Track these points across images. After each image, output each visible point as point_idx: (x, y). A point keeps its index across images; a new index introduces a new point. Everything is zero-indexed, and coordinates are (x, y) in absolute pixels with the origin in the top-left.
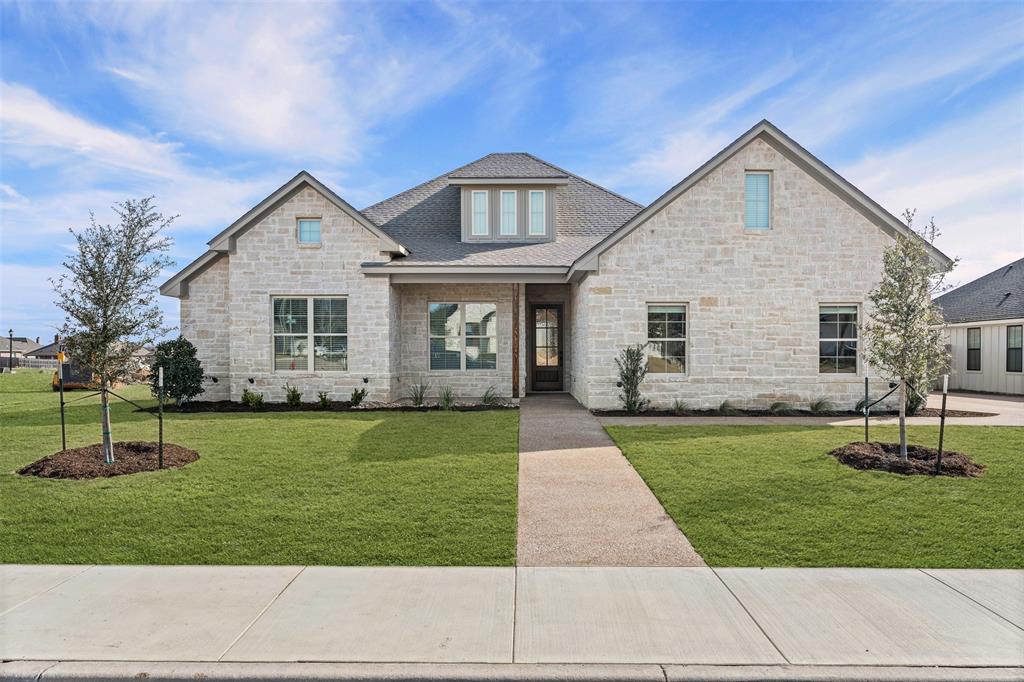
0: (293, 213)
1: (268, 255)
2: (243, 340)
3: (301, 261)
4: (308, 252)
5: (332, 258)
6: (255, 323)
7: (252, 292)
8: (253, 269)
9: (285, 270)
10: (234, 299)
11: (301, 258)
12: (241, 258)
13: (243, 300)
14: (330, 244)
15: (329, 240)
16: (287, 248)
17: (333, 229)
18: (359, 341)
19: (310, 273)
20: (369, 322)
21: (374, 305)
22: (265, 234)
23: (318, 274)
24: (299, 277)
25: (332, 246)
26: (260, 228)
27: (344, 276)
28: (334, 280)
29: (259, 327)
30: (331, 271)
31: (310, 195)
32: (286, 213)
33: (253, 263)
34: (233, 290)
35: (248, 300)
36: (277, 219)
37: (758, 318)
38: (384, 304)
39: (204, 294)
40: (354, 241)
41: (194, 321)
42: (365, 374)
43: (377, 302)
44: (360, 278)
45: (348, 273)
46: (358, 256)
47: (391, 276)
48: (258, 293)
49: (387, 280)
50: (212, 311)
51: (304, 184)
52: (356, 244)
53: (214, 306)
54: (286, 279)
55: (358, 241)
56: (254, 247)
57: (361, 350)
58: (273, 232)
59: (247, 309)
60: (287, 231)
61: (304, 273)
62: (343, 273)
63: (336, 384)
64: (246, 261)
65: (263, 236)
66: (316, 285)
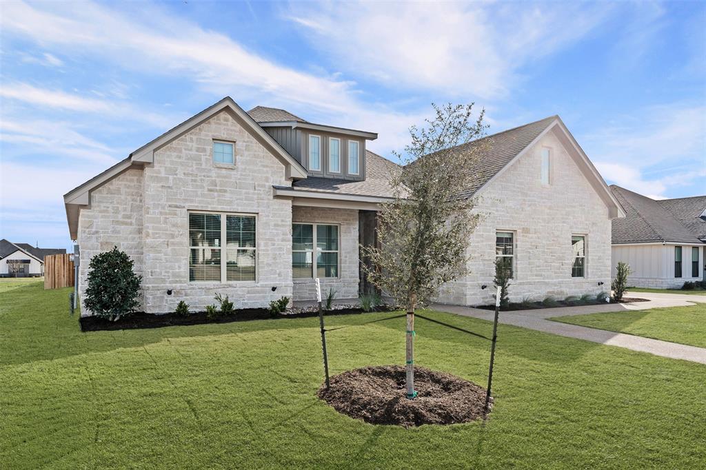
0: (210, 134)
1: (186, 172)
2: (160, 252)
3: (218, 180)
4: (224, 171)
5: (245, 179)
6: (173, 236)
7: (170, 206)
8: (171, 183)
9: (202, 187)
10: (151, 211)
11: (218, 177)
12: (159, 172)
13: (161, 213)
14: (243, 167)
15: (242, 163)
16: (203, 167)
17: (246, 153)
18: (268, 255)
19: (225, 191)
20: (276, 238)
21: (280, 223)
22: (183, 150)
23: (232, 192)
24: (216, 194)
25: (245, 169)
26: (178, 144)
27: (256, 196)
28: (246, 200)
29: (176, 240)
30: (244, 191)
31: (226, 120)
32: (203, 133)
33: (171, 177)
34: (149, 202)
35: (166, 214)
36: (194, 138)
37: (548, 242)
38: (288, 223)
39: (107, 205)
40: (264, 166)
41: (97, 232)
42: (273, 284)
43: (282, 221)
44: (269, 199)
45: (258, 194)
46: (267, 179)
47: (294, 199)
48: (177, 207)
49: (290, 202)
50: (118, 222)
51: (227, 109)
52: (265, 169)
53: (120, 217)
54: (203, 195)
55: (267, 166)
56: (172, 163)
57: (270, 262)
58: (191, 150)
59: (165, 222)
60: (204, 150)
61: (220, 191)
62: (254, 194)
63: (248, 293)
64: (163, 175)
65: (180, 151)
66: (230, 203)
